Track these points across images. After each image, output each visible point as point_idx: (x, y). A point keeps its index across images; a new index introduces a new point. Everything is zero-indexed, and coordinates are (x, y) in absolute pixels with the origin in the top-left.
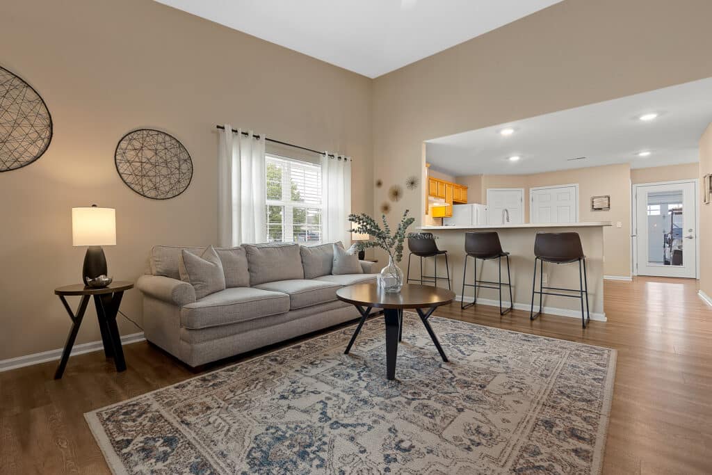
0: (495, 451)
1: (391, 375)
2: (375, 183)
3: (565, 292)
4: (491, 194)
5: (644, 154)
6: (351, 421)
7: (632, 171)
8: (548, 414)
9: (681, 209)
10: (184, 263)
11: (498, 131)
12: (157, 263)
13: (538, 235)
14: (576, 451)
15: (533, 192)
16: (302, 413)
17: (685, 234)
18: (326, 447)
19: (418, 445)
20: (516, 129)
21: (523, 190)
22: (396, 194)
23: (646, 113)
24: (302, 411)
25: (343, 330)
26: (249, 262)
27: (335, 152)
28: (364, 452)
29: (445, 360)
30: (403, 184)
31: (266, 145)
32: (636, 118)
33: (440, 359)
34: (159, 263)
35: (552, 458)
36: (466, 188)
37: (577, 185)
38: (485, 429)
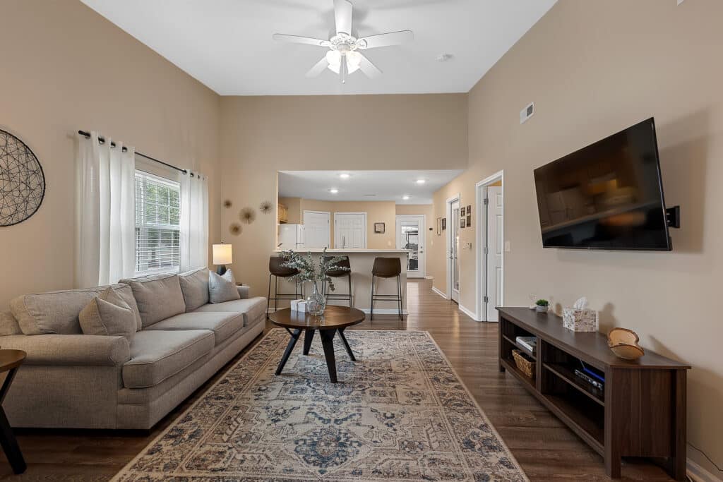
0: (428, 400)
1: (334, 379)
2: (223, 202)
3: (387, 298)
4: (307, 215)
5: (406, 198)
6: (344, 416)
7: (396, 205)
8: (432, 375)
9: (417, 232)
10: (100, 313)
11: (339, 175)
12: (37, 318)
13: (376, 259)
14: (456, 387)
15: (337, 216)
16: (304, 425)
17: (420, 250)
18: (349, 435)
19: (395, 413)
20: (350, 174)
21: (330, 213)
22: (248, 216)
23: (420, 179)
24: (303, 423)
25: (246, 355)
26: (137, 301)
27: (195, 171)
28: (373, 428)
29: (353, 359)
30: (256, 207)
31: (136, 160)
32: (416, 180)
33: (349, 359)
34: (41, 317)
35: (451, 394)
36: (287, 209)
37: (366, 213)
38: (415, 392)
